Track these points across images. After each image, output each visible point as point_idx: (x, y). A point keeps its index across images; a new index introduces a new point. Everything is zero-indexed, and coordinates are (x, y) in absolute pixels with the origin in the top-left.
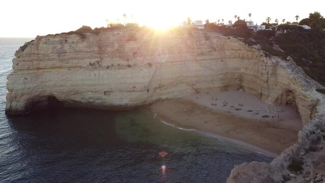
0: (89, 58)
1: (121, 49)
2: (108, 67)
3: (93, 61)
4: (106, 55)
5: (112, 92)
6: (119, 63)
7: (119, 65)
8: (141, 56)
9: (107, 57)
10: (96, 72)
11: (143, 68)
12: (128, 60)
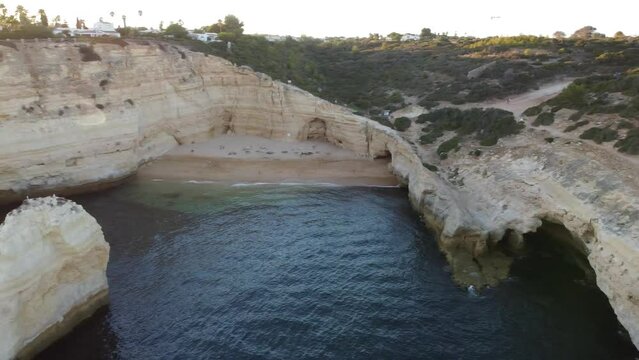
0: (18, 96)
1: (76, 77)
2: (61, 113)
3: (28, 102)
4: (49, 90)
5: (81, 158)
6: (77, 102)
7: (78, 107)
8: (116, 88)
9: (53, 94)
10: (43, 124)
11: (123, 108)
12: (94, 96)
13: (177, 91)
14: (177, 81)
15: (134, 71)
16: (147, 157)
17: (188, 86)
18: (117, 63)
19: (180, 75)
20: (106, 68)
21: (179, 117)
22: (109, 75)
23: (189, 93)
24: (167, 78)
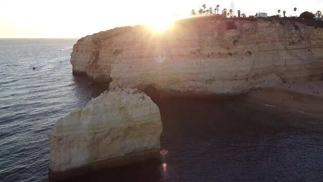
0: (190, 46)
1: (221, 37)
2: (209, 56)
3: (194, 49)
4: (206, 44)
5: (214, 80)
6: (218, 51)
7: (219, 53)
8: (242, 45)
9: (207, 46)
10: (198, 60)
11: (243, 56)
12: (228, 49)
13: (287, 49)
14: (287, 43)
15: (257, 36)
16: (257, 86)
17: (294, 46)
18: (246, 30)
19: (290, 40)
20: (238, 33)
21: (285, 66)
22: (239, 37)
23: (295, 51)
24: (280, 41)
